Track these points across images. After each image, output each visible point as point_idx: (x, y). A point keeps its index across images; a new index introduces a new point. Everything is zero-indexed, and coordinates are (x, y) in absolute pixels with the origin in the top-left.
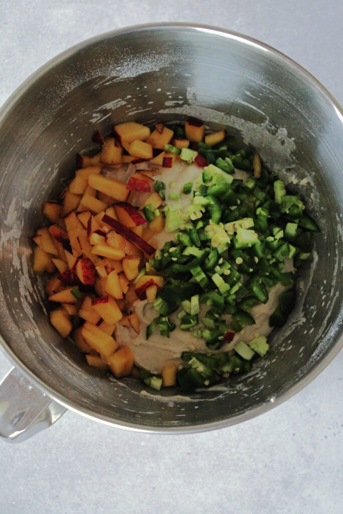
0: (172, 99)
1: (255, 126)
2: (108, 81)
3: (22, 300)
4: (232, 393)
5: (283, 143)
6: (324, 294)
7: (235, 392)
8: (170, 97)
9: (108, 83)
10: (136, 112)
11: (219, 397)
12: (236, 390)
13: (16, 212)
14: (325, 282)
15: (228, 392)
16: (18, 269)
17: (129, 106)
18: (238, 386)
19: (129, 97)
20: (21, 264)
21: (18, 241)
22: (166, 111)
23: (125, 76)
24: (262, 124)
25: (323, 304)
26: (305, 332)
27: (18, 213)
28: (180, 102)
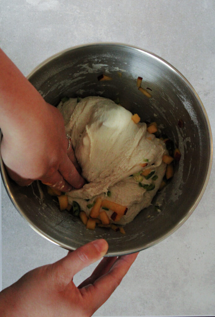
0: (183, 131)
1: (181, 178)
2: (179, 96)
3: (58, 83)
4: (40, 202)
5: (176, 194)
6: (102, 236)
7: (41, 204)
8: (184, 129)
9: (178, 96)
10: (172, 113)
11: (36, 196)
12: (42, 204)
13: (101, 68)
14: (109, 235)
15: (40, 200)
16: (73, 77)
17: (173, 109)
18: (45, 204)
19: (177, 108)
20: (76, 78)
21: (87, 73)
22: (177, 129)
23: (184, 103)
24: (183, 181)
25: (97, 237)
26: (81, 231)
27: (100, 69)
28: (183, 135)
